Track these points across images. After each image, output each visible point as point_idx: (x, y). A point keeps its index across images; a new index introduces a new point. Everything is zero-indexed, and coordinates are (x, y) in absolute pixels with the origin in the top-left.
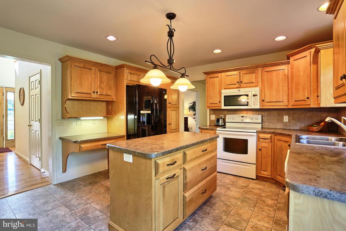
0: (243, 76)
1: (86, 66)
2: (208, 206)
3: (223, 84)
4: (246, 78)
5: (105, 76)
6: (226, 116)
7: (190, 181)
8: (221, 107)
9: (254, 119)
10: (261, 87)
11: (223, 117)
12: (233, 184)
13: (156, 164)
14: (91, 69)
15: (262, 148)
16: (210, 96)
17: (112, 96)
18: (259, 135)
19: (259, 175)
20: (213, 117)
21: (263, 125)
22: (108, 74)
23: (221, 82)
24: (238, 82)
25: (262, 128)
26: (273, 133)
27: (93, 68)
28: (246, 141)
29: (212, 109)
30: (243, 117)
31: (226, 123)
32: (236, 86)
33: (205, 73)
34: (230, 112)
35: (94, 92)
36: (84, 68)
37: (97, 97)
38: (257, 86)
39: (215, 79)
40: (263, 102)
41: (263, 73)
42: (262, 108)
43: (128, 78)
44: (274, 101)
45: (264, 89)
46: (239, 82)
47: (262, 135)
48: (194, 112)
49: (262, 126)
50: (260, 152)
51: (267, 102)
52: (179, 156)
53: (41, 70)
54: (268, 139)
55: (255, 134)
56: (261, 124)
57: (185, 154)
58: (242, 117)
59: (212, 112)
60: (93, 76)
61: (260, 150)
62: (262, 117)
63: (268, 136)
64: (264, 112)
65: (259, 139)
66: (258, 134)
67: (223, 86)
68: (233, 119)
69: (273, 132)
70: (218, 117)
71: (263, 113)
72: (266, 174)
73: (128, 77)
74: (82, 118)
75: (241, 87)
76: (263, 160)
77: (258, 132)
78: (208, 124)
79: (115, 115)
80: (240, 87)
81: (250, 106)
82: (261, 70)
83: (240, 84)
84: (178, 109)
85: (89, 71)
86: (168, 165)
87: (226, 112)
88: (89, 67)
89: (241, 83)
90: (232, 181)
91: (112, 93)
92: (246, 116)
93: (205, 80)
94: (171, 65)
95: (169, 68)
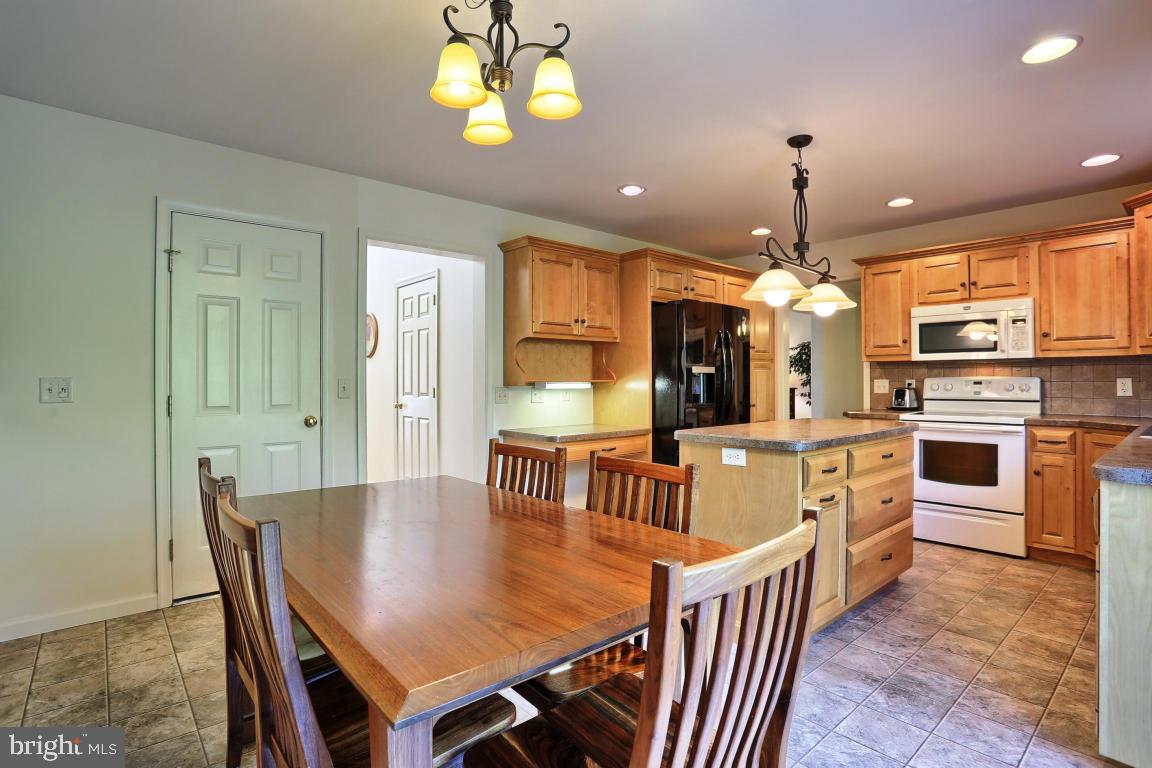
0: (979, 268)
1: (561, 259)
2: (894, 598)
3: (915, 291)
4: (989, 272)
5: (598, 279)
6: (923, 382)
7: (860, 520)
8: (909, 355)
9: (1017, 390)
10: (1037, 296)
11: (914, 386)
12: (955, 564)
13: (805, 464)
14: (570, 265)
15: (1046, 469)
16: (874, 324)
17: (613, 329)
18: (1035, 431)
19: (1035, 545)
20: (883, 386)
21: (1047, 405)
22: (604, 275)
23: (908, 283)
24: (963, 285)
25: (1043, 414)
26: (1081, 425)
27: (575, 261)
28: (992, 450)
29: (879, 363)
30: (980, 383)
31: (926, 402)
32: (957, 295)
33: (859, 262)
34: (936, 371)
35: (576, 321)
36: (557, 262)
37: (583, 331)
38: (1026, 294)
39: (892, 277)
40: (1048, 339)
41: (1043, 258)
42: (1041, 355)
43: (656, 284)
44: (1080, 335)
45: (1049, 302)
46: (967, 285)
47: (1041, 433)
48: (805, 376)
49: (1043, 408)
50: (1037, 480)
51: (1058, 340)
52: (839, 456)
53: (439, 271)
54: (1064, 442)
55: (1022, 429)
56: (1039, 404)
57: (849, 455)
58: (976, 383)
59: (878, 371)
60: (575, 280)
61: (1037, 473)
62: (1043, 382)
63: (1064, 434)
64: (1048, 370)
65: (1032, 443)
66: (1029, 428)
67: (916, 296)
68: (947, 390)
69: (1080, 423)
70: (899, 385)
71: (1045, 372)
72: (1058, 543)
73: (655, 281)
74: (549, 386)
75: (973, 296)
76: (1046, 501)
77: (1028, 424)
78: (867, 405)
79: (619, 378)
80: (969, 299)
81: (1003, 351)
82: (1036, 248)
83: (970, 289)
84: (772, 365)
85: (567, 269)
86: (824, 472)
87: (923, 371)
88: (567, 260)
89: (972, 287)
90: (950, 559)
91: (613, 322)
92: (990, 383)
93: (859, 280)
94: (802, 256)
95: (798, 262)
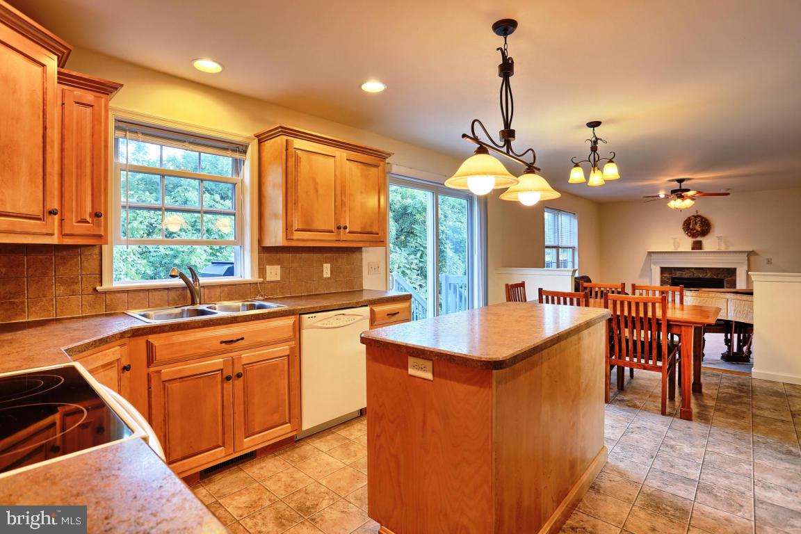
94: (508, 143)
95: (504, 149)
